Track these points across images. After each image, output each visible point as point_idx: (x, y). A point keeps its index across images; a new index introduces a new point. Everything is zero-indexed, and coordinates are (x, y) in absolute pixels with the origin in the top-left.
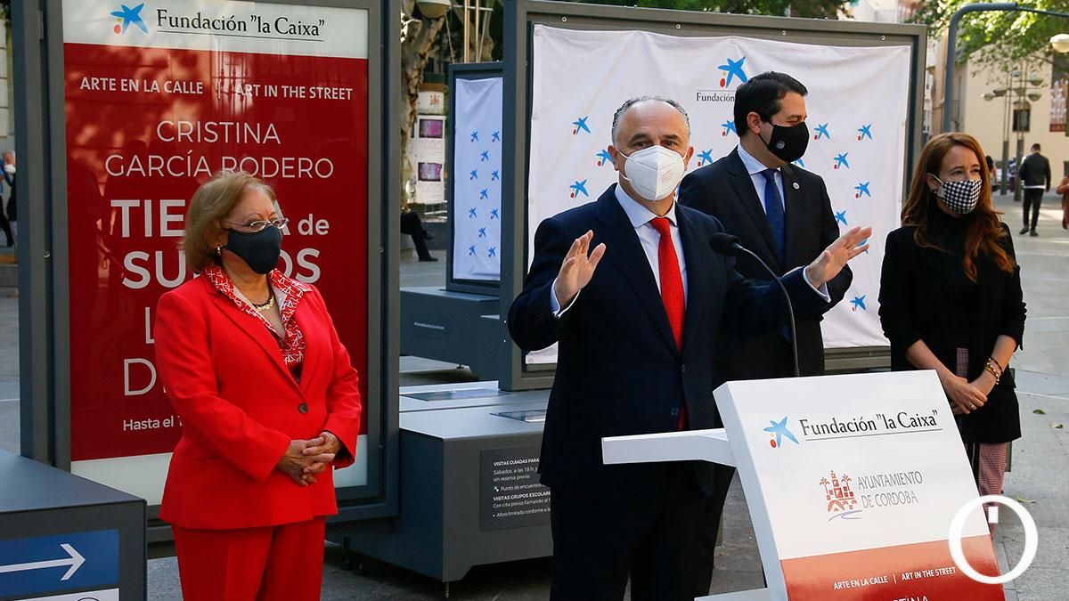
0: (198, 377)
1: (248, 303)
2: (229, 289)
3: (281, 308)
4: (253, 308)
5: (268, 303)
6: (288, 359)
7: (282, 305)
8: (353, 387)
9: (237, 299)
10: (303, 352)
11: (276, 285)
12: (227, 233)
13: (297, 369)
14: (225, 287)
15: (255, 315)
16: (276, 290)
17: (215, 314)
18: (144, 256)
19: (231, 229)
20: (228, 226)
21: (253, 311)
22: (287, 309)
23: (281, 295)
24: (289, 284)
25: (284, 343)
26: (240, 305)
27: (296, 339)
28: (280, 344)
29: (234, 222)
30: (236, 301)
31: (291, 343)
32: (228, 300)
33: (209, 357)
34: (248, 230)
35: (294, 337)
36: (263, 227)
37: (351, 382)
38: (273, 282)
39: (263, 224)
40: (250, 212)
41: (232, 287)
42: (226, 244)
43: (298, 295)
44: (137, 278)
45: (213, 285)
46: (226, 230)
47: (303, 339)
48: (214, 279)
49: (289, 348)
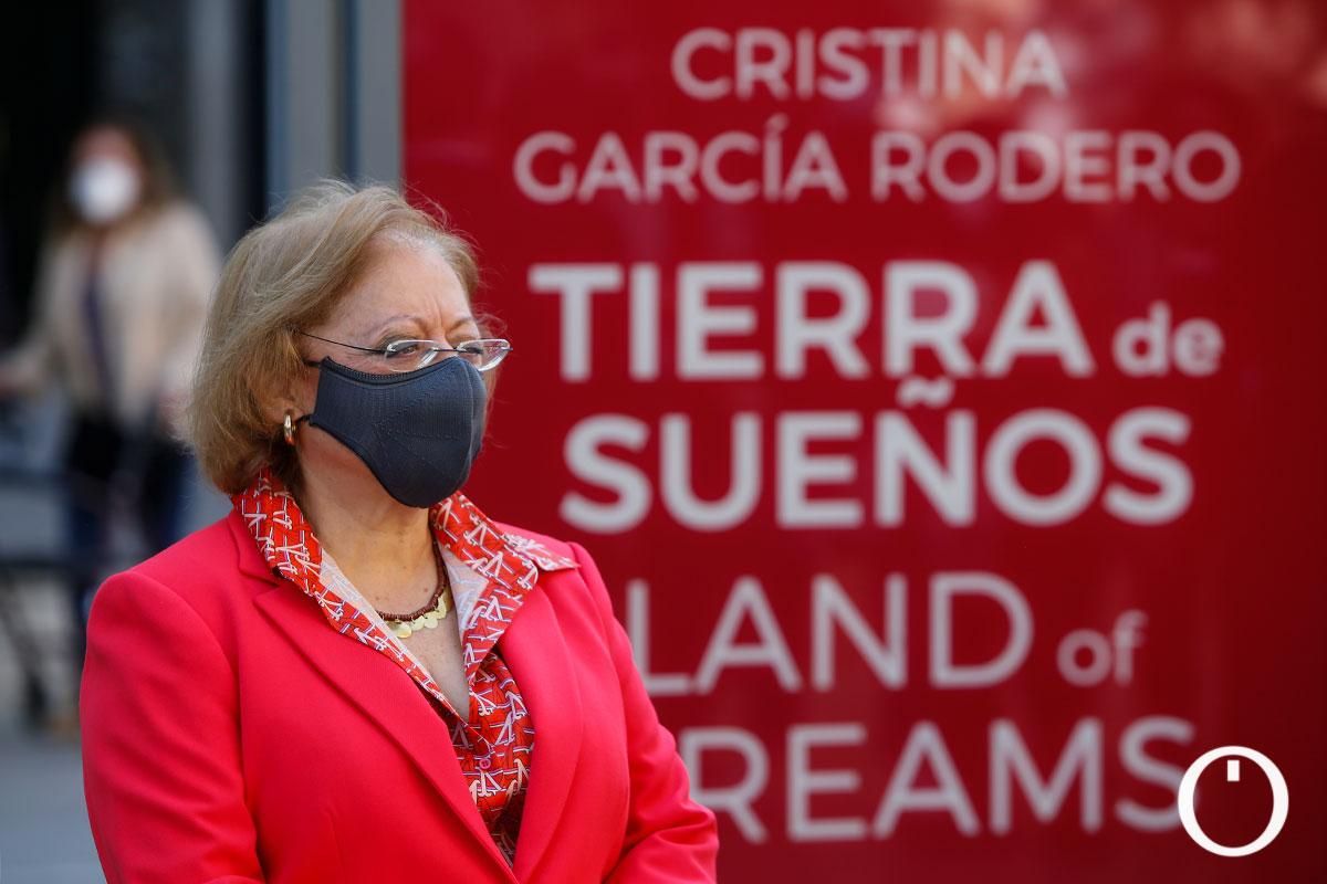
0: (206, 836)
1: (366, 609)
2: (306, 564)
3: (463, 627)
4: (377, 623)
5: (432, 606)
6: (482, 788)
7: (467, 612)
8: (695, 863)
9: (332, 597)
10: (529, 760)
11: (455, 550)
12: (317, 372)
13: (508, 817)
14: (291, 558)
15: (382, 645)
16: (454, 567)
17: (258, 641)
18: (629, 432)
19: (327, 365)
20: (319, 351)
21: (377, 632)
22: (482, 626)
23: (469, 581)
24: (498, 546)
25: (470, 737)
26: (336, 616)
27: (508, 723)
28: (458, 741)
29: (341, 341)
30: (323, 601)
31: (492, 735)
32: (300, 598)
33: (236, 777)
34: (379, 365)
35: (500, 716)
36: (427, 360)
37: (687, 849)
38: (447, 540)
39: (428, 351)
40: (393, 313)
41: (316, 558)
42: (310, 408)
43: (524, 582)
44: (605, 496)
45: (257, 550)
46: (312, 364)
47: (530, 721)
48: (263, 534)
49: (483, 750)
